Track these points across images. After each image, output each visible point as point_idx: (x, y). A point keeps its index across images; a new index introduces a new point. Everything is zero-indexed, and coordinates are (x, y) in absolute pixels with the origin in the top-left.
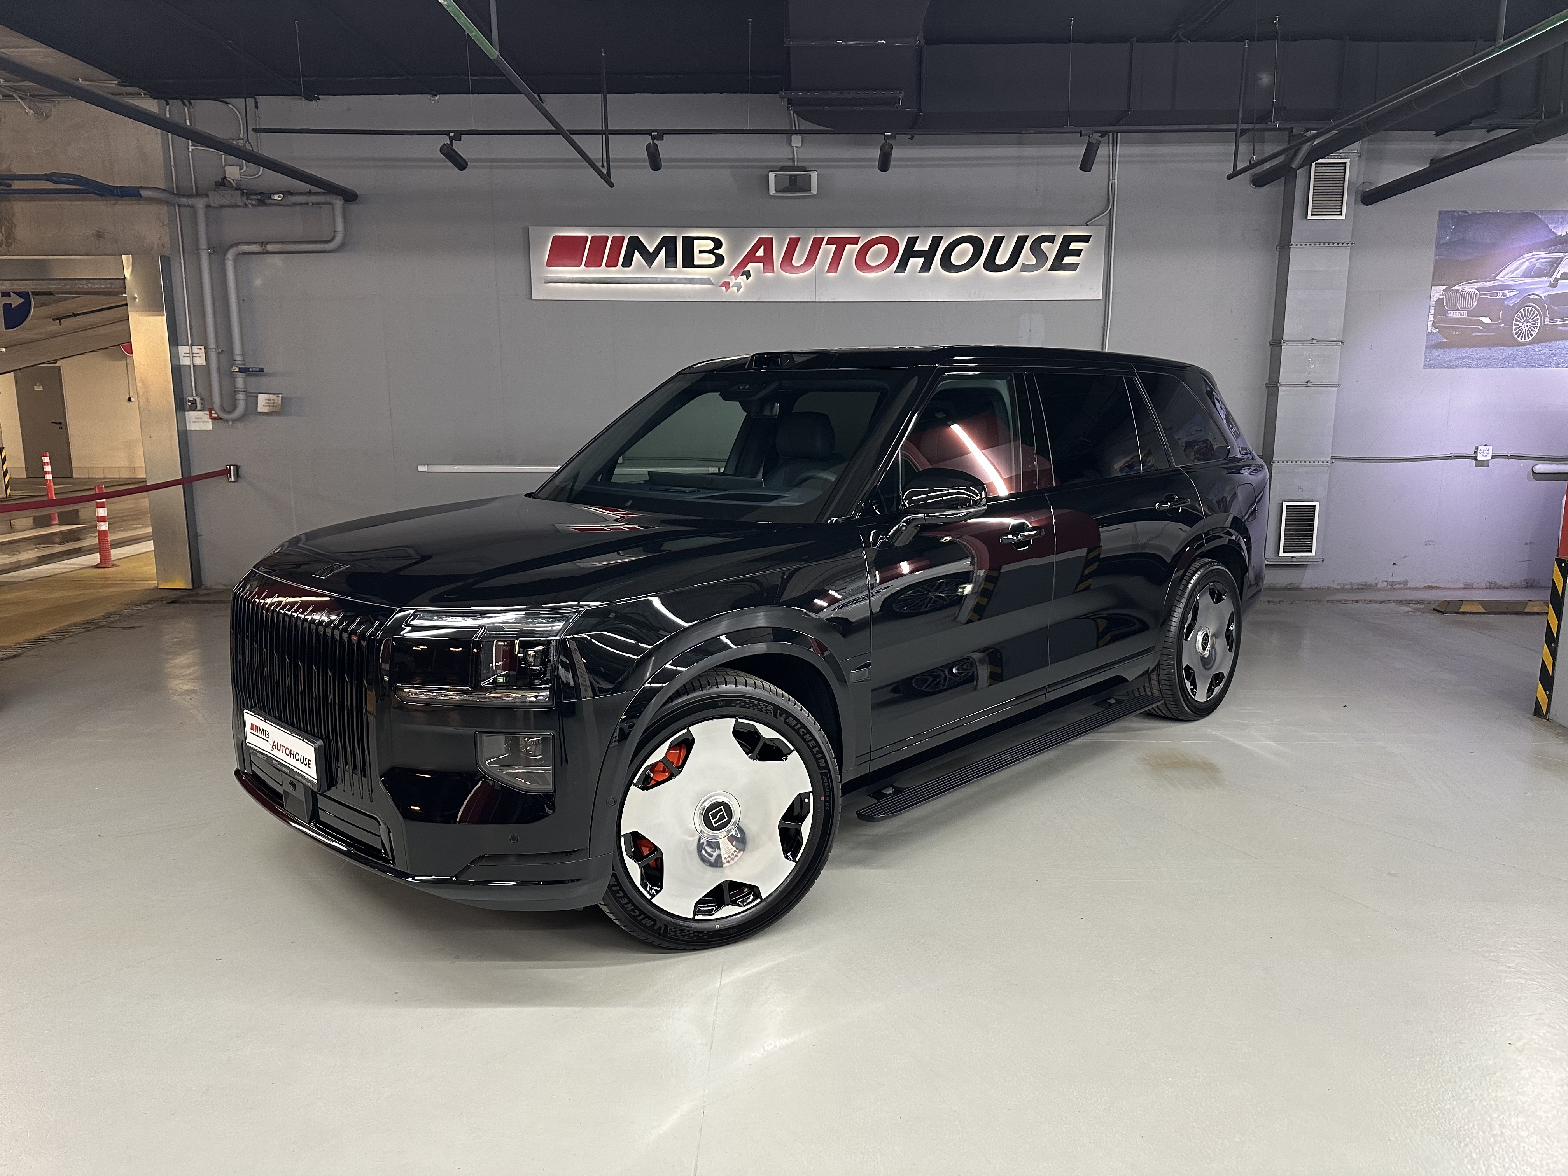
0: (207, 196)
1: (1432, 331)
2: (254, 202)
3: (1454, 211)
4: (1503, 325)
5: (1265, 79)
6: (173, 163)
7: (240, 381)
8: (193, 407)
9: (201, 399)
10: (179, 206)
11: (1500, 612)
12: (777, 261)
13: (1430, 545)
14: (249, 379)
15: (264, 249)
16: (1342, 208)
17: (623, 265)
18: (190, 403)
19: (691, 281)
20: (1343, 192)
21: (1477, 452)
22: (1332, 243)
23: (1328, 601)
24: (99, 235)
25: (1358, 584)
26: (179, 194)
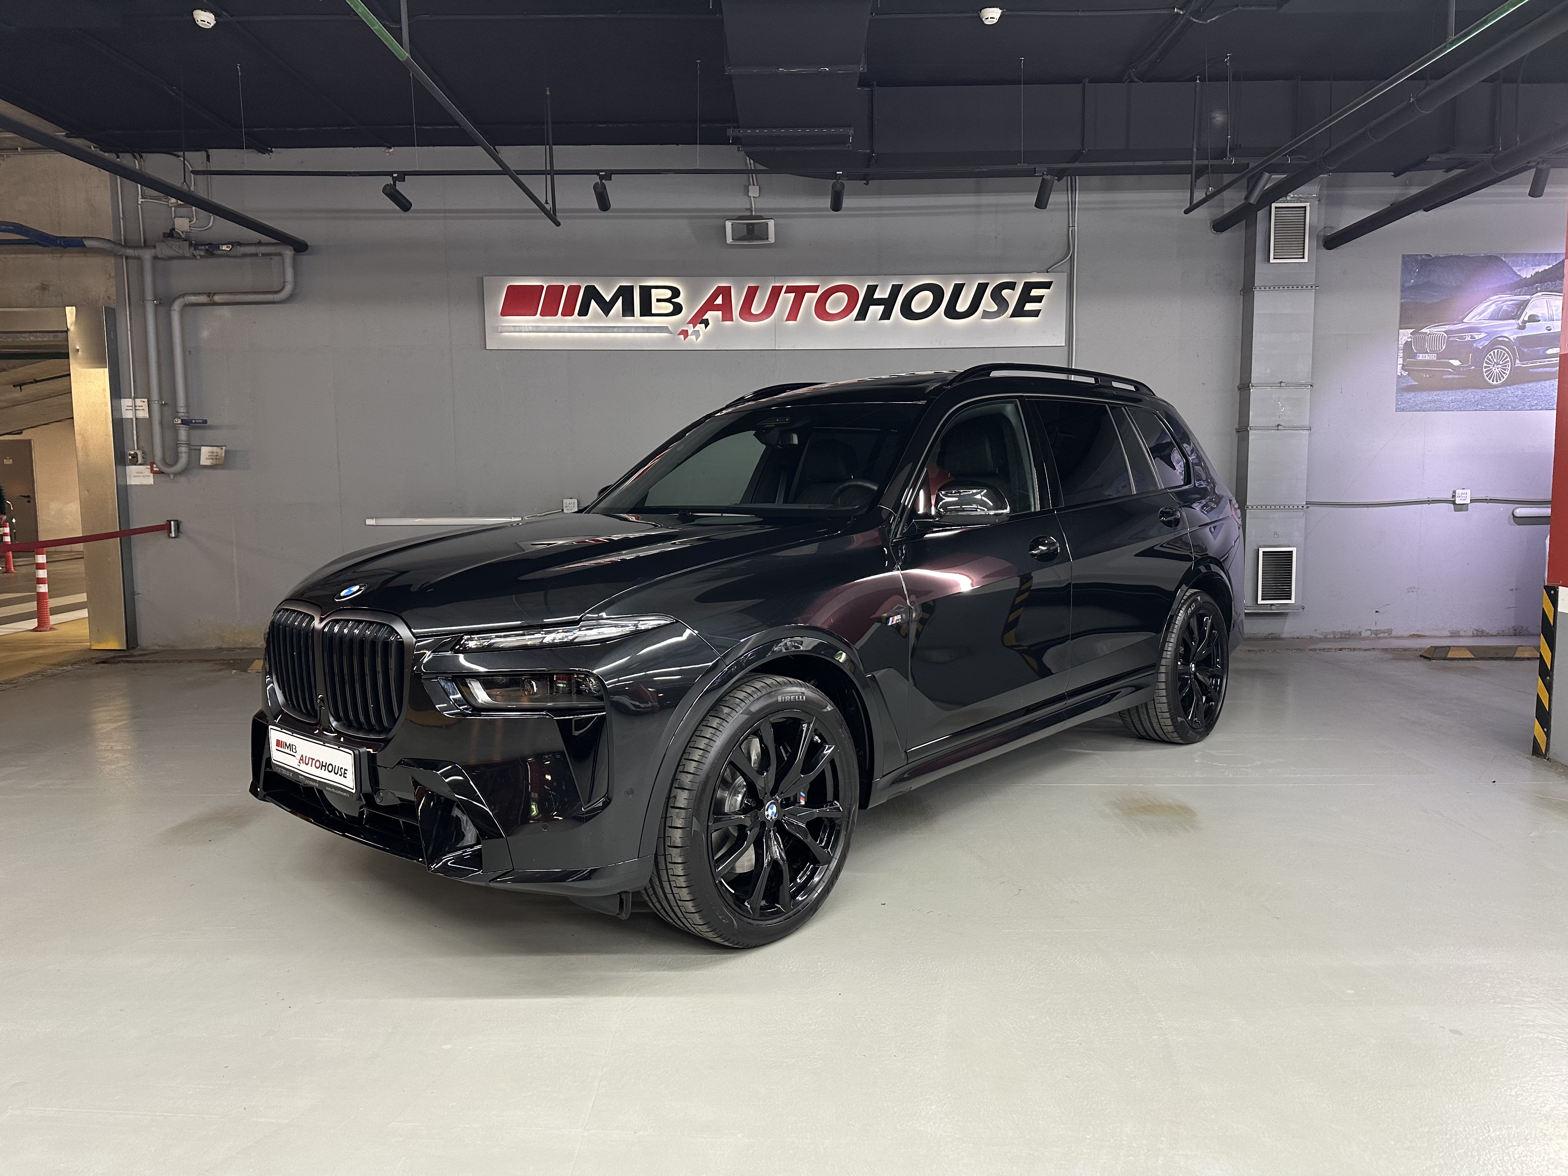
0: (155, 247)
1: (1401, 374)
2: (202, 253)
3: (1417, 255)
4: (1473, 367)
5: (1219, 118)
6: (121, 216)
7: (183, 433)
8: (134, 461)
9: (143, 453)
10: (127, 258)
11: (1489, 658)
12: (736, 310)
13: (1413, 591)
14: (193, 432)
15: (211, 300)
16: (1304, 252)
17: (580, 314)
18: (130, 457)
19: (648, 329)
20: (1304, 235)
21: (1455, 496)
22: (1295, 286)
23: (1311, 650)
24: (44, 288)
25: (1341, 633)
26: (127, 245)
